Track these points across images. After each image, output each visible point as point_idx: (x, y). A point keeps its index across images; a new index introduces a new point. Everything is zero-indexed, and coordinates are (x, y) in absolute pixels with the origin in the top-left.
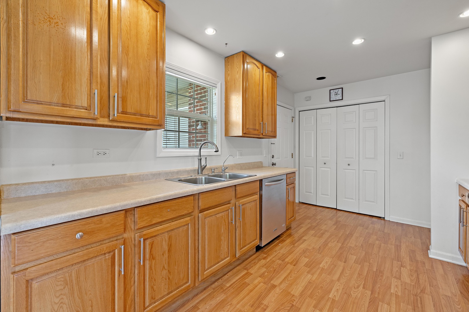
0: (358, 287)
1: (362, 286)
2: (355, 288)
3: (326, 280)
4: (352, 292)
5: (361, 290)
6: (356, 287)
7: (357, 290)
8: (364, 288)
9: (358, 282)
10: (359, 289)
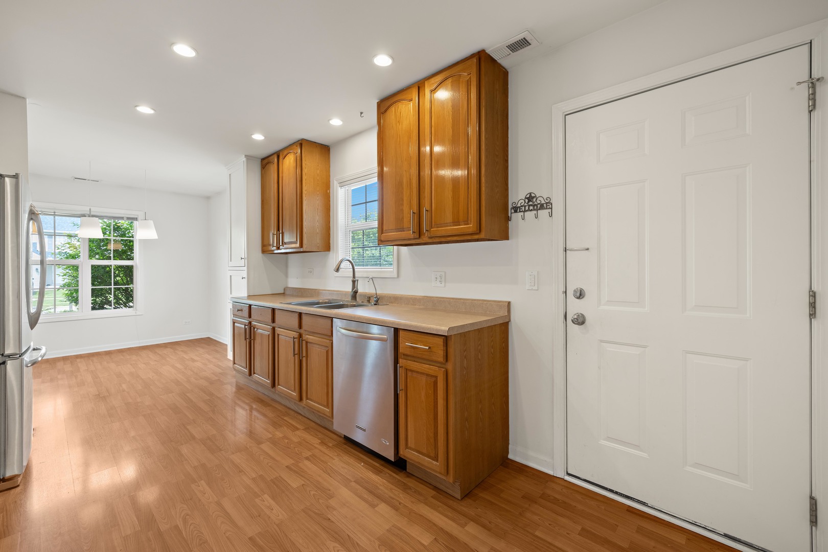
0: (185, 521)
1: (181, 526)
2: (188, 515)
3: (230, 489)
4: (185, 506)
5: (177, 521)
6: (188, 517)
7: (182, 515)
8: (177, 527)
9: (192, 527)
10: (181, 520)
